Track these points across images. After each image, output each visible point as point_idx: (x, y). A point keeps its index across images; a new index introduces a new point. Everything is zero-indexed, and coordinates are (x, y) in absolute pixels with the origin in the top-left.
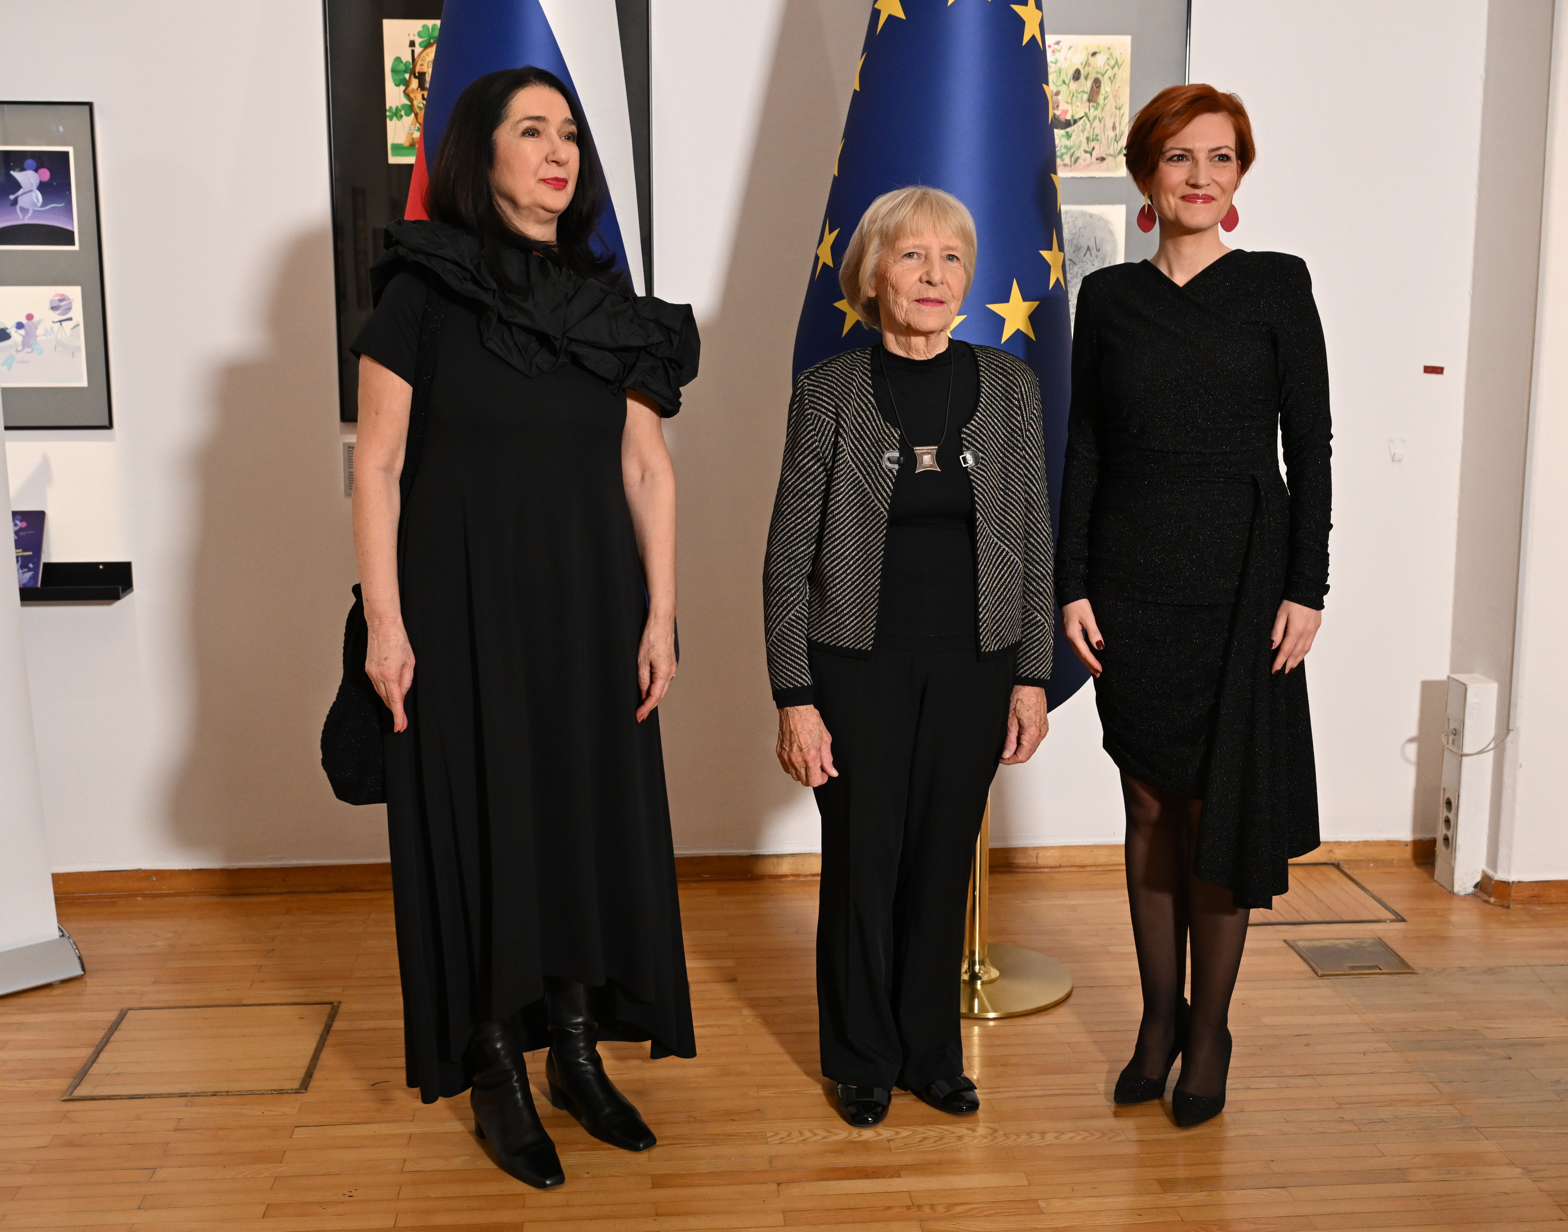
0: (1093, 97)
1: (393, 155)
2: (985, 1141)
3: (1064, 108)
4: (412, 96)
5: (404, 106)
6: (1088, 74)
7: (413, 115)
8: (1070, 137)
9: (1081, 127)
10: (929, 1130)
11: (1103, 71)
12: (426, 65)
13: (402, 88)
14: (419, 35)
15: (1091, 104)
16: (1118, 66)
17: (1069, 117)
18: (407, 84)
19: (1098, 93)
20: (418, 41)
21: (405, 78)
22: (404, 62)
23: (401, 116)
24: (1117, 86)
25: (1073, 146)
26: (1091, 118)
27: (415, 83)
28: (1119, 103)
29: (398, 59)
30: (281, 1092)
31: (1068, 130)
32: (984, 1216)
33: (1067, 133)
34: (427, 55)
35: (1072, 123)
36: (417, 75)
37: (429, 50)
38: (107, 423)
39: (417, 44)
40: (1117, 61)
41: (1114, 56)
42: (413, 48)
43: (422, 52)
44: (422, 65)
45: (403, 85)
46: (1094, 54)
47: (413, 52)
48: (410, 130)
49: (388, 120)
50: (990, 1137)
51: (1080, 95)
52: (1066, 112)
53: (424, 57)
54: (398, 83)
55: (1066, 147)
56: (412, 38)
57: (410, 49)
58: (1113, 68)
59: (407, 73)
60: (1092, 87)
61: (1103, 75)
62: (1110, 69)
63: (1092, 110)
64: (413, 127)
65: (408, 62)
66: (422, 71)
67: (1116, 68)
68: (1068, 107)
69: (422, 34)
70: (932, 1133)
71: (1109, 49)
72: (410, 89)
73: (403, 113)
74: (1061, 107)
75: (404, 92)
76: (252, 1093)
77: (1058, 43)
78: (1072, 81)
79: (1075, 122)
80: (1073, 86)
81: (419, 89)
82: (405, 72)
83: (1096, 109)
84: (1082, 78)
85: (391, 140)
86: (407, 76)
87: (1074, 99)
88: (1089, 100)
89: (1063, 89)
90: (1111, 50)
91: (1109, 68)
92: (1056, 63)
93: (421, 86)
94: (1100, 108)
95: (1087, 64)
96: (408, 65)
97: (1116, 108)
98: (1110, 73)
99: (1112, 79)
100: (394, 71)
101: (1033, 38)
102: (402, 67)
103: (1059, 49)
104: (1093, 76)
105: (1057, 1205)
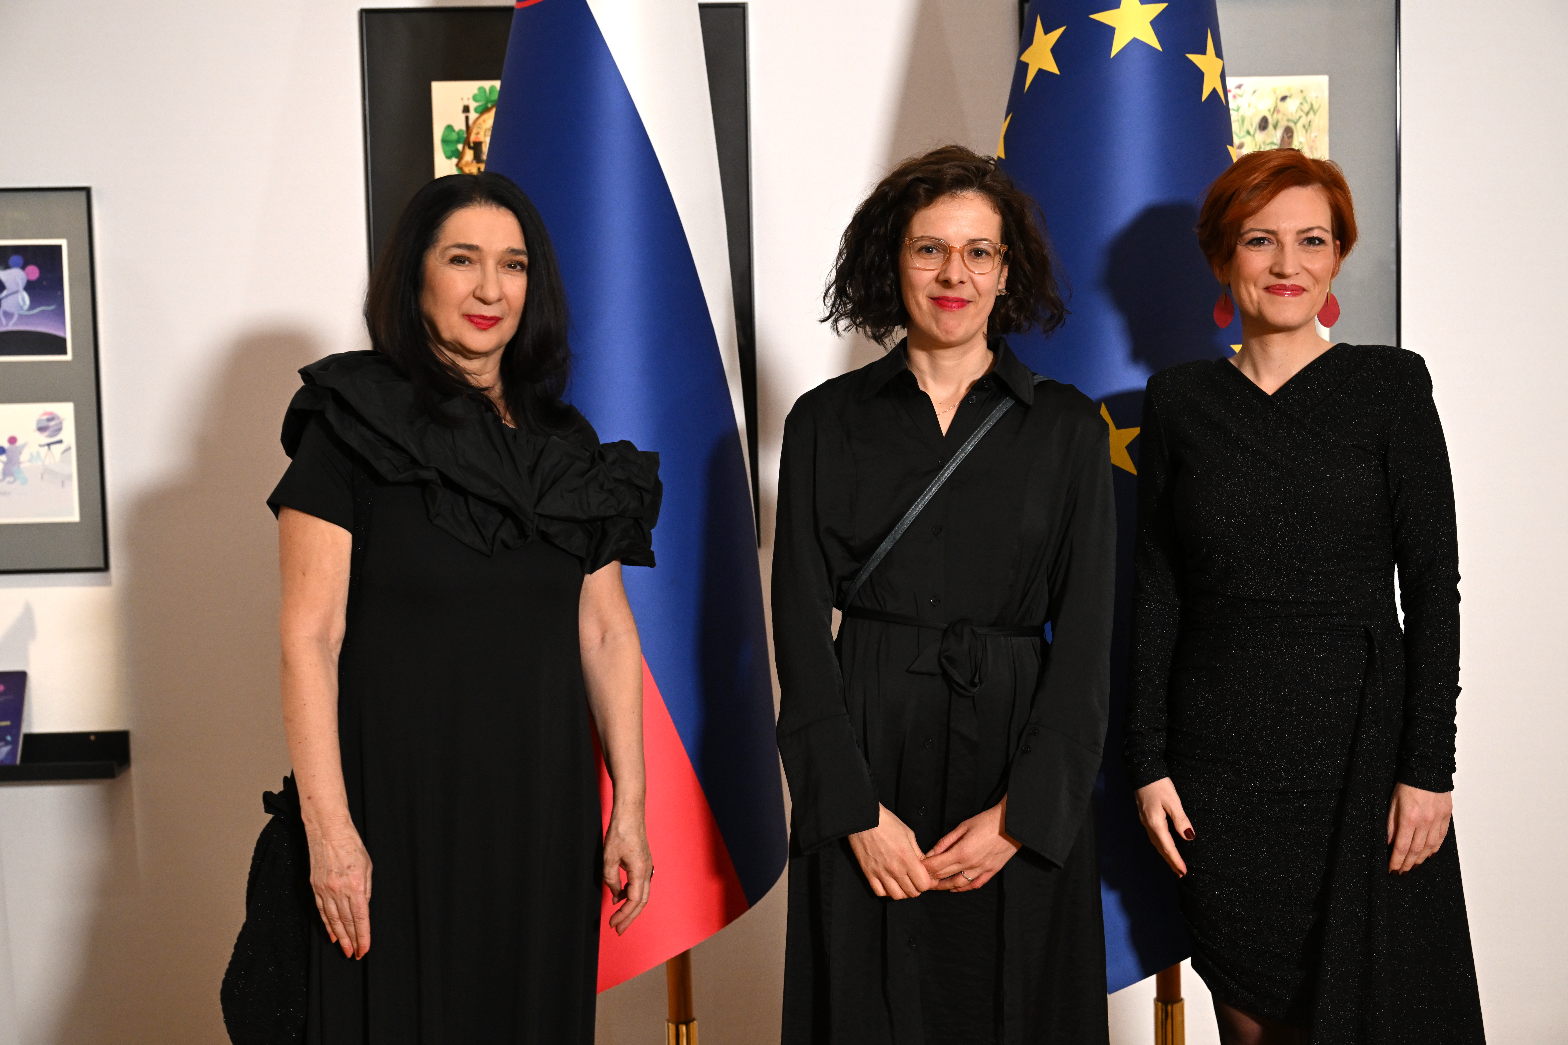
6: (1277, 122)
11: (1295, 118)
12: (482, 133)
13: (455, 161)
14: (475, 98)
16: (1314, 112)
18: (460, 155)
20: (473, 105)
21: (457, 150)
22: (457, 130)
24: (1313, 135)
27: (469, 155)
29: (449, 128)
34: (484, 121)
36: (472, 145)
37: (486, 116)
38: (102, 565)
39: (472, 109)
40: (1312, 105)
41: (1308, 99)
42: (467, 114)
43: (478, 118)
44: (478, 133)
45: (456, 157)
46: (1284, 98)
47: (467, 118)
53: (480, 124)
54: (449, 154)
56: (466, 103)
57: (463, 116)
58: (1307, 114)
59: (460, 143)
60: (1283, 137)
61: (1295, 123)
62: (1304, 116)
65: (461, 131)
66: (478, 140)
67: (1311, 113)
69: (478, 98)
71: (1302, 91)
72: (463, 162)
75: (457, 165)
77: (1239, 87)
78: (1258, 131)
80: (1260, 136)
81: (475, 162)
82: (458, 142)
84: (1270, 127)
86: (460, 147)
89: (1248, 140)
90: (1304, 94)
91: (1302, 114)
92: (1238, 110)
93: (477, 157)
95: (1276, 110)
96: (461, 134)
98: (1304, 121)
99: (1307, 127)
100: (444, 141)
101: (1214, 91)
102: (454, 136)
103: (1241, 94)
104: (1283, 124)
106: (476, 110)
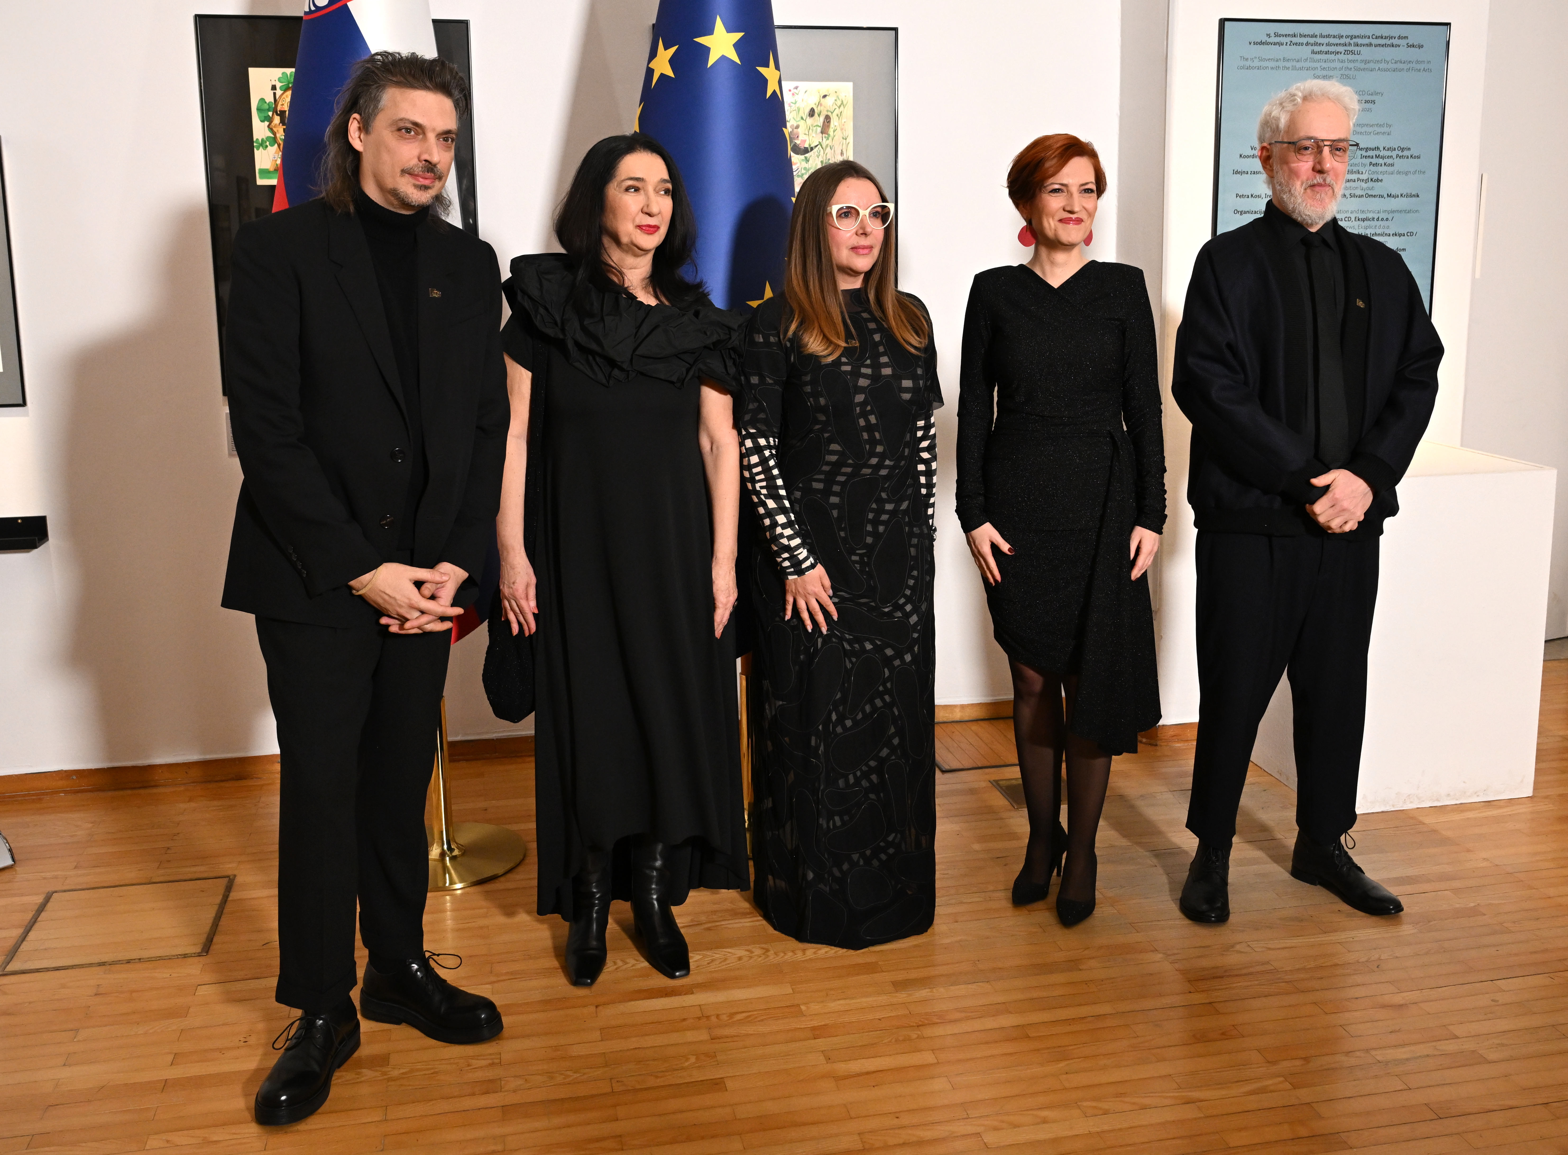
0: (825, 129)
1: (261, 178)
2: (760, 959)
3: (803, 139)
4: (275, 130)
5: (268, 138)
6: (821, 112)
7: (276, 145)
8: (808, 161)
9: (816, 153)
10: (715, 953)
11: (832, 110)
12: (285, 104)
13: (267, 123)
14: (280, 80)
15: (824, 135)
16: (843, 105)
17: (807, 145)
18: (270, 120)
19: (829, 126)
20: (278, 85)
21: (269, 116)
22: (267, 102)
23: (267, 146)
24: (843, 121)
25: (811, 168)
26: (824, 146)
27: (277, 119)
28: (845, 135)
29: (262, 100)
30: (185, 956)
31: (807, 155)
33: (806, 158)
34: (287, 96)
35: (809, 150)
36: (279, 113)
37: (287, 93)
38: (21, 402)
39: (278, 88)
40: (842, 101)
42: (275, 91)
43: (282, 94)
44: (282, 105)
45: (268, 121)
46: (825, 96)
47: (275, 94)
48: (274, 158)
49: (255, 149)
50: (763, 957)
51: (815, 128)
52: (804, 141)
53: (284, 98)
54: (263, 119)
55: (805, 168)
56: (274, 84)
57: (272, 92)
58: (839, 107)
59: (270, 111)
60: (824, 122)
61: (832, 113)
62: (838, 109)
63: (824, 139)
64: (277, 155)
65: (270, 102)
66: (282, 109)
67: (842, 107)
68: (806, 137)
69: (282, 79)
70: (718, 956)
71: (836, 92)
72: (273, 124)
73: (268, 143)
74: (801, 138)
75: (268, 126)
76: (161, 958)
77: (796, 88)
78: (808, 117)
79: (812, 149)
80: (810, 121)
81: (281, 124)
82: (269, 110)
83: (828, 139)
84: (816, 115)
85: (258, 166)
86: (270, 114)
87: (811, 131)
88: (822, 132)
89: (802, 123)
90: (838, 94)
91: (837, 107)
92: (795, 103)
93: (282, 122)
94: (830, 139)
95: (819, 104)
96: (270, 104)
97: (843, 138)
98: (837, 111)
99: (839, 115)
100: (259, 110)
101: (774, 91)
102: (266, 107)
103: (797, 93)
104: (824, 113)
105: (815, 1007)
106: (281, 88)
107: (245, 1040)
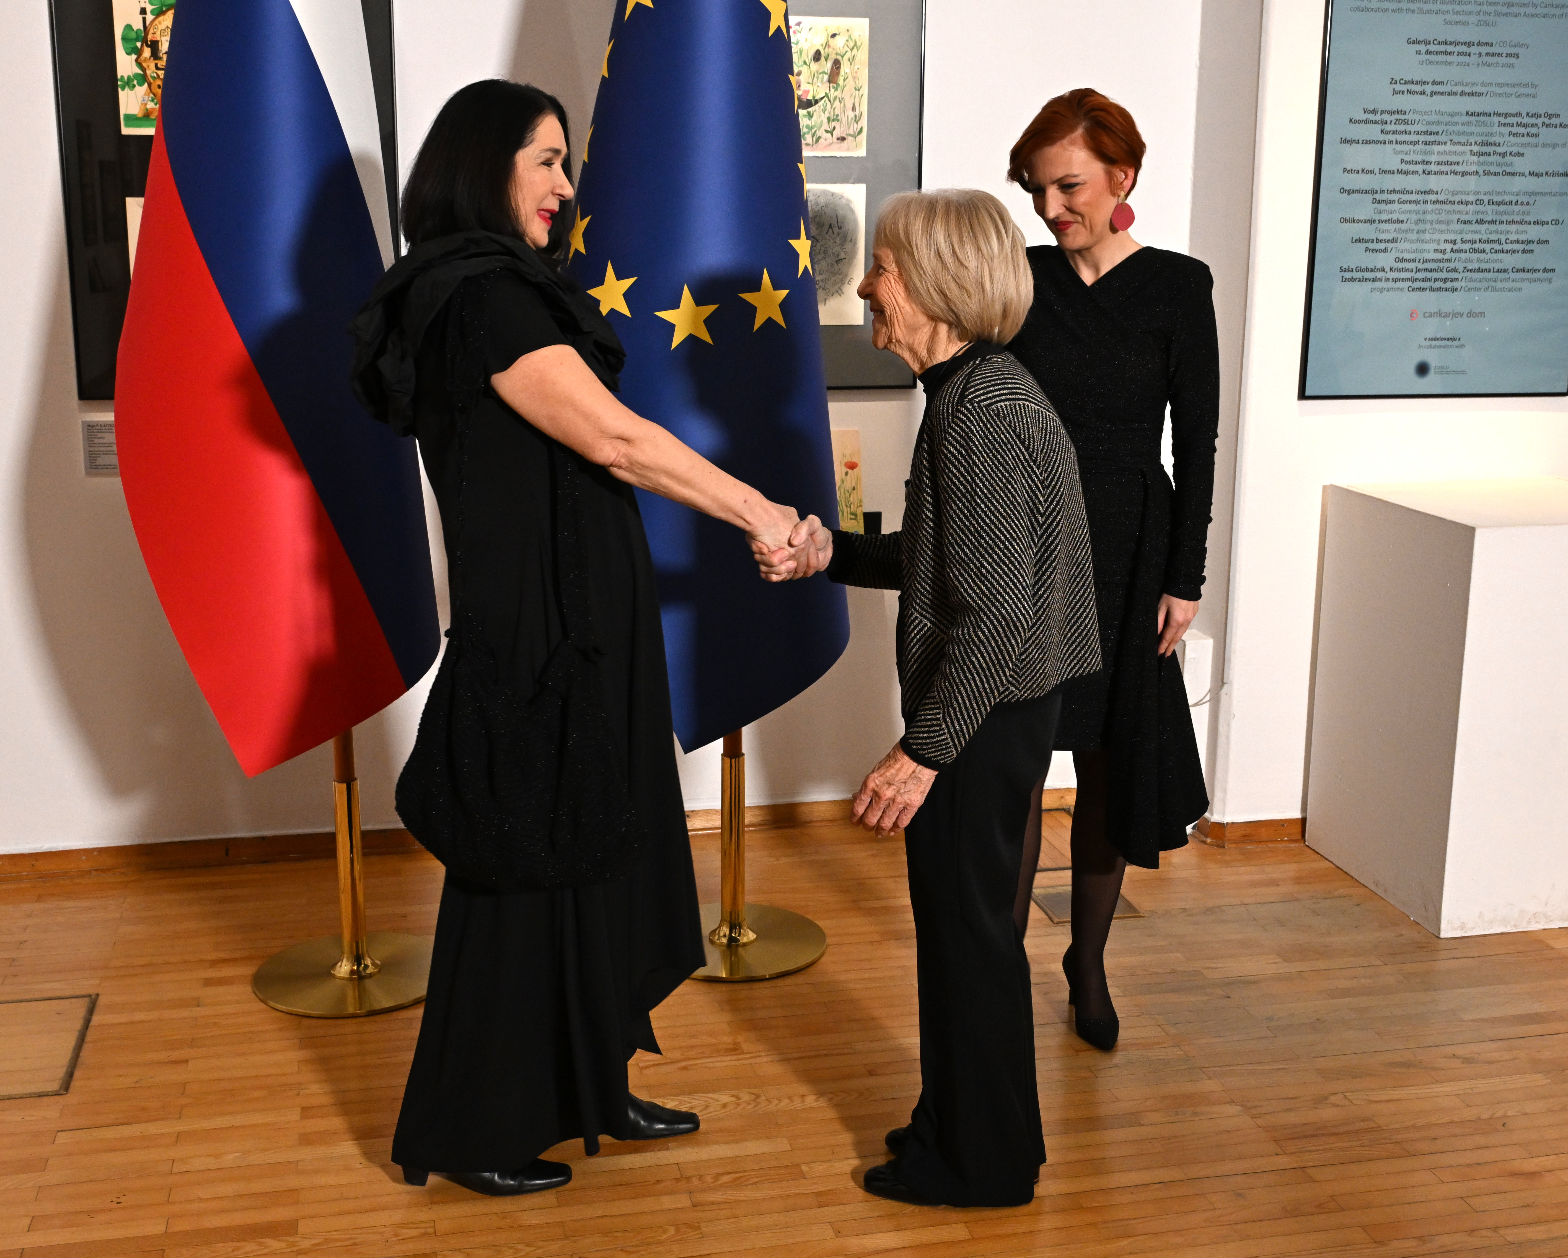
0: (833, 77)
1: (127, 126)
2: (749, 1107)
3: (805, 89)
4: (145, 65)
5: (136, 76)
6: (828, 55)
7: (146, 85)
8: (812, 117)
9: (822, 107)
10: (694, 1099)
11: (842, 53)
12: (158, 33)
13: (134, 57)
14: (151, 3)
15: (831, 85)
16: (857, 48)
17: (810, 97)
18: (139, 52)
19: (838, 74)
20: (149, 8)
21: (137, 47)
22: (135, 29)
23: (134, 86)
24: (856, 67)
25: (815, 126)
26: (832, 99)
27: (147, 52)
28: (858, 85)
29: (128, 27)
30: (40, 1095)
31: (810, 109)
32: (751, 1184)
33: (809, 113)
34: (161, 22)
35: (813, 103)
36: (150, 43)
37: (161, 18)
39: (148, 11)
40: (856, 42)
41: (853, 38)
42: (144, 16)
43: (156, 20)
44: (154, 33)
45: (135, 54)
46: (834, 36)
47: (144, 19)
48: (144, 100)
49: (119, 89)
50: (753, 1104)
51: (820, 76)
52: (807, 92)
53: (156, 25)
54: (129, 51)
55: (807, 126)
56: (143, 6)
57: (141, 17)
58: (852, 50)
59: (138, 41)
60: (832, 68)
61: (842, 57)
62: (850, 51)
63: (832, 90)
64: (147, 97)
65: (138, 30)
66: (153, 38)
67: (855, 49)
68: (809, 87)
69: (154, 3)
70: (698, 1102)
71: (848, 30)
72: (142, 58)
73: (135, 82)
74: (803, 87)
75: (136, 60)
76: (10, 1097)
77: (799, 24)
78: (813, 62)
79: (817, 102)
80: (814, 66)
81: (152, 58)
82: (137, 40)
83: (836, 90)
84: (823, 59)
85: (123, 111)
86: (139, 44)
87: (815, 79)
88: (830, 81)
89: (804, 69)
90: (850, 33)
91: (849, 50)
92: (797, 44)
93: (155, 55)
94: (840, 89)
95: (827, 45)
96: (139, 33)
97: (855, 89)
98: (849, 55)
99: (851, 60)
100: (124, 39)
101: (779, 28)
102: (133, 35)
103: (800, 30)
104: (833, 57)
105: (819, 1168)
106: (152, 12)
107: (119, 1200)
